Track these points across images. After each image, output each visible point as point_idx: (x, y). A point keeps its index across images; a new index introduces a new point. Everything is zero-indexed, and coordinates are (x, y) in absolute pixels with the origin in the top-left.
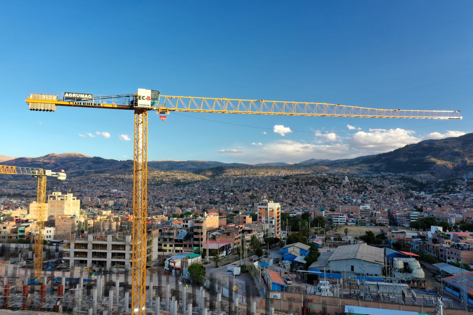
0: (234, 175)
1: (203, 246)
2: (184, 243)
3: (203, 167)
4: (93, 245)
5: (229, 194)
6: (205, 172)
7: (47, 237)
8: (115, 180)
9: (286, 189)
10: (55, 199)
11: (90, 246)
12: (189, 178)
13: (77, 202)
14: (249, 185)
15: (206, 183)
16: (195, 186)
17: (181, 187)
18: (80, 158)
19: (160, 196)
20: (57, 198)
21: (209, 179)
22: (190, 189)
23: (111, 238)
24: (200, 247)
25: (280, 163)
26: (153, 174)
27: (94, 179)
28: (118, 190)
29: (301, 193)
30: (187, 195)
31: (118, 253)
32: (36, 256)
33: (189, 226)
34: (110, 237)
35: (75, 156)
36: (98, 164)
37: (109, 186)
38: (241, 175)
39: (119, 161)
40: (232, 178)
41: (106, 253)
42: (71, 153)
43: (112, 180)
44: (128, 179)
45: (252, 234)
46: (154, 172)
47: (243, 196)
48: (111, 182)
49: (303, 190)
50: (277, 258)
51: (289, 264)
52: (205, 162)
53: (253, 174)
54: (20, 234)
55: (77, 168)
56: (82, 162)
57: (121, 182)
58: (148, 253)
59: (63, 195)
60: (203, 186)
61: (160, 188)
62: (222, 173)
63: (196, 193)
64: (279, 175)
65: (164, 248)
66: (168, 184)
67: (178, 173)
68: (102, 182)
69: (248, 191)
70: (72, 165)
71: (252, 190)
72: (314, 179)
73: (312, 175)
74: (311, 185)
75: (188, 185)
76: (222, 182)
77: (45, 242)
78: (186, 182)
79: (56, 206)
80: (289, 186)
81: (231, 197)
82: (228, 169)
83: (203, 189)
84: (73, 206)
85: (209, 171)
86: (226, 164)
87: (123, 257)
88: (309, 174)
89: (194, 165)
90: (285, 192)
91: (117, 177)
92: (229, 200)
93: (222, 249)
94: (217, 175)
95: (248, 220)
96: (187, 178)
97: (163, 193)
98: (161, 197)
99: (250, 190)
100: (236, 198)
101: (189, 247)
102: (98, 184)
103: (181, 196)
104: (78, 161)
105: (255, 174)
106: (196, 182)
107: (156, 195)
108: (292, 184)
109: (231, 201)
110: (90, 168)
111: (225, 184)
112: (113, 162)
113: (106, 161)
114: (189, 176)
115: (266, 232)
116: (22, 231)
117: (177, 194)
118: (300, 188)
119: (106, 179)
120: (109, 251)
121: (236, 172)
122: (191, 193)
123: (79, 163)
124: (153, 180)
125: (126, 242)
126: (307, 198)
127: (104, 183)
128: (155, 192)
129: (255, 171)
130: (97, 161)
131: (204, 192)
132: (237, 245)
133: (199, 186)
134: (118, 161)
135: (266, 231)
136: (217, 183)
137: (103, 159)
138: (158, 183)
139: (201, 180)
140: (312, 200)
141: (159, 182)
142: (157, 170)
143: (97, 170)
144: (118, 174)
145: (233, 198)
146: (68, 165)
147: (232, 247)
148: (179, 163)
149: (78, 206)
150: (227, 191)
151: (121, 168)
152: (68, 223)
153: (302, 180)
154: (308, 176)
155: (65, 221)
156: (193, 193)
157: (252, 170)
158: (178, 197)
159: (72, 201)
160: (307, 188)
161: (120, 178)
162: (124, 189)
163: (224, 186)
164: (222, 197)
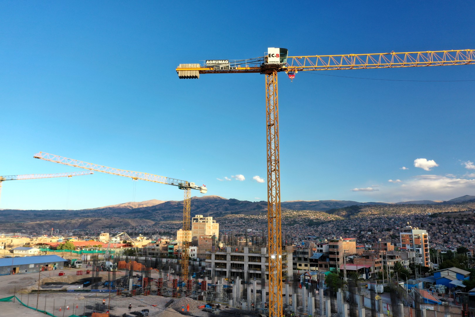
0: (371, 215)
1: (340, 266)
2: (320, 263)
3: (337, 206)
4: (232, 256)
5: (366, 233)
6: (339, 212)
7: (192, 256)
8: (249, 220)
9: (434, 228)
10: (198, 222)
11: (229, 258)
12: (322, 218)
13: (216, 225)
14: (388, 224)
15: (340, 223)
16: (329, 226)
17: (314, 227)
18: (218, 200)
19: (293, 236)
20: (199, 221)
21: (343, 219)
22: (324, 228)
23: (248, 250)
24: (336, 267)
25: (425, 201)
26: (286, 214)
27: (230, 220)
28: (253, 230)
29: (454, 232)
30: (321, 235)
31: (254, 265)
32: (183, 268)
33: (324, 251)
34: (246, 249)
35: (213, 199)
36: (234, 205)
37: (244, 226)
38: (380, 214)
39: (253, 202)
40: (369, 218)
41: (243, 265)
42: (210, 196)
43: (247, 220)
44: (261, 220)
45: (395, 260)
46: (286, 212)
47: (383, 236)
48: (246, 223)
49: (457, 230)
50: (427, 282)
51: (443, 288)
52: (338, 201)
53: (393, 213)
54: (169, 251)
55: (215, 210)
56: (220, 204)
57: (255, 223)
58: (283, 268)
59: (205, 218)
60: (337, 225)
61: (293, 227)
62: (358, 212)
63: (331, 233)
64: (425, 214)
65: (298, 267)
66: (301, 224)
67: (311, 213)
68: (238, 222)
69: (389, 230)
70: (211, 207)
71: (393, 229)
72: (470, 217)
73: (467, 213)
74: (467, 224)
75: (321, 225)
76: (358, 222)
77: (190, 259)
78: (320, 222)
79: (199, 227)
80: (438, 224)
81: (369, 236)
82: (364, 208)
83: (338, 229)
84: (213, 228)
85: (343, 210)
86: (362, 203)
87: (259, 269)
88: (463, 212)
89: (326, 205)
90: (433, 232)
91: (251, 217)
92: (366, 240)
93: (361, 271)
94: (353, 214)
95: (389, 247)
96: (320, 218)
97: (296, 232)
98: (295, 236)
99: (391, 229)
100: (374, 237)
101: (325, 267)
102: (234, 224)
103: (314, 236)
104: (216, 203)
105: (396, 213)
106: (330, 222)
107: (289, 234)
108: (442, 222)
109: (369, 240)
110: (226, 209)
111: (361, 224)
112: (247, 203)
113: (241, 203)
114: (322, 216)
115: (412, 261)
116: (171, 249)
117: (311, 234)
118: (452, 227)
119: (241, 219)
120: (246, 263)
121: (373, 211)
122: (325, 233)
123: (217, 205)
124: (285, 220)
125: (262, 254)
126: (463, 238)
127: (240, 224)
128: (289, 232)
129: (395, 210)
130: (233, 202)
131: (339, 232)
132: (378, 270)
133: (333, 226)
134: (251, 202)
135: (412, 259)
136: (352, 222)
137: (238, 200)
138: (290, 223)
139: (335, 220)
140: (469, 241)
141: (292, 222)
142: (289, 210)
143: (233, 211)
144: (252, 215)
145: (371, 237)
146: (208, 206)
147: (372, 271)
148: (311, 203)
149: (217, 229)
150: (364, 231)
151: (254, 209)
152: (209, 243)
153: (455, 218)
154: (461, 213)
155: (206, 241)
156: (326, 233)
157: (392, 209)
158: (312, 237)
159: (212, 223)
160: (462, 227)
161: (254, 218)
162: (258, 229)
163: (361, 226)
164: (358, 236)
